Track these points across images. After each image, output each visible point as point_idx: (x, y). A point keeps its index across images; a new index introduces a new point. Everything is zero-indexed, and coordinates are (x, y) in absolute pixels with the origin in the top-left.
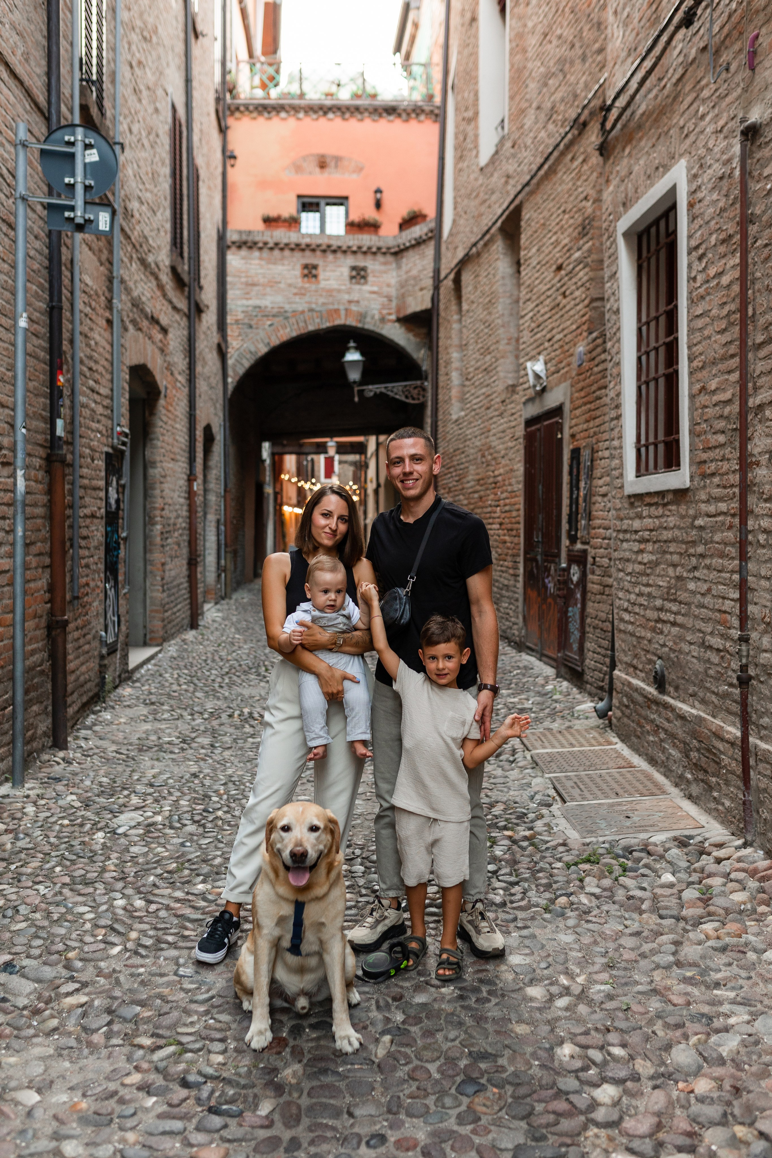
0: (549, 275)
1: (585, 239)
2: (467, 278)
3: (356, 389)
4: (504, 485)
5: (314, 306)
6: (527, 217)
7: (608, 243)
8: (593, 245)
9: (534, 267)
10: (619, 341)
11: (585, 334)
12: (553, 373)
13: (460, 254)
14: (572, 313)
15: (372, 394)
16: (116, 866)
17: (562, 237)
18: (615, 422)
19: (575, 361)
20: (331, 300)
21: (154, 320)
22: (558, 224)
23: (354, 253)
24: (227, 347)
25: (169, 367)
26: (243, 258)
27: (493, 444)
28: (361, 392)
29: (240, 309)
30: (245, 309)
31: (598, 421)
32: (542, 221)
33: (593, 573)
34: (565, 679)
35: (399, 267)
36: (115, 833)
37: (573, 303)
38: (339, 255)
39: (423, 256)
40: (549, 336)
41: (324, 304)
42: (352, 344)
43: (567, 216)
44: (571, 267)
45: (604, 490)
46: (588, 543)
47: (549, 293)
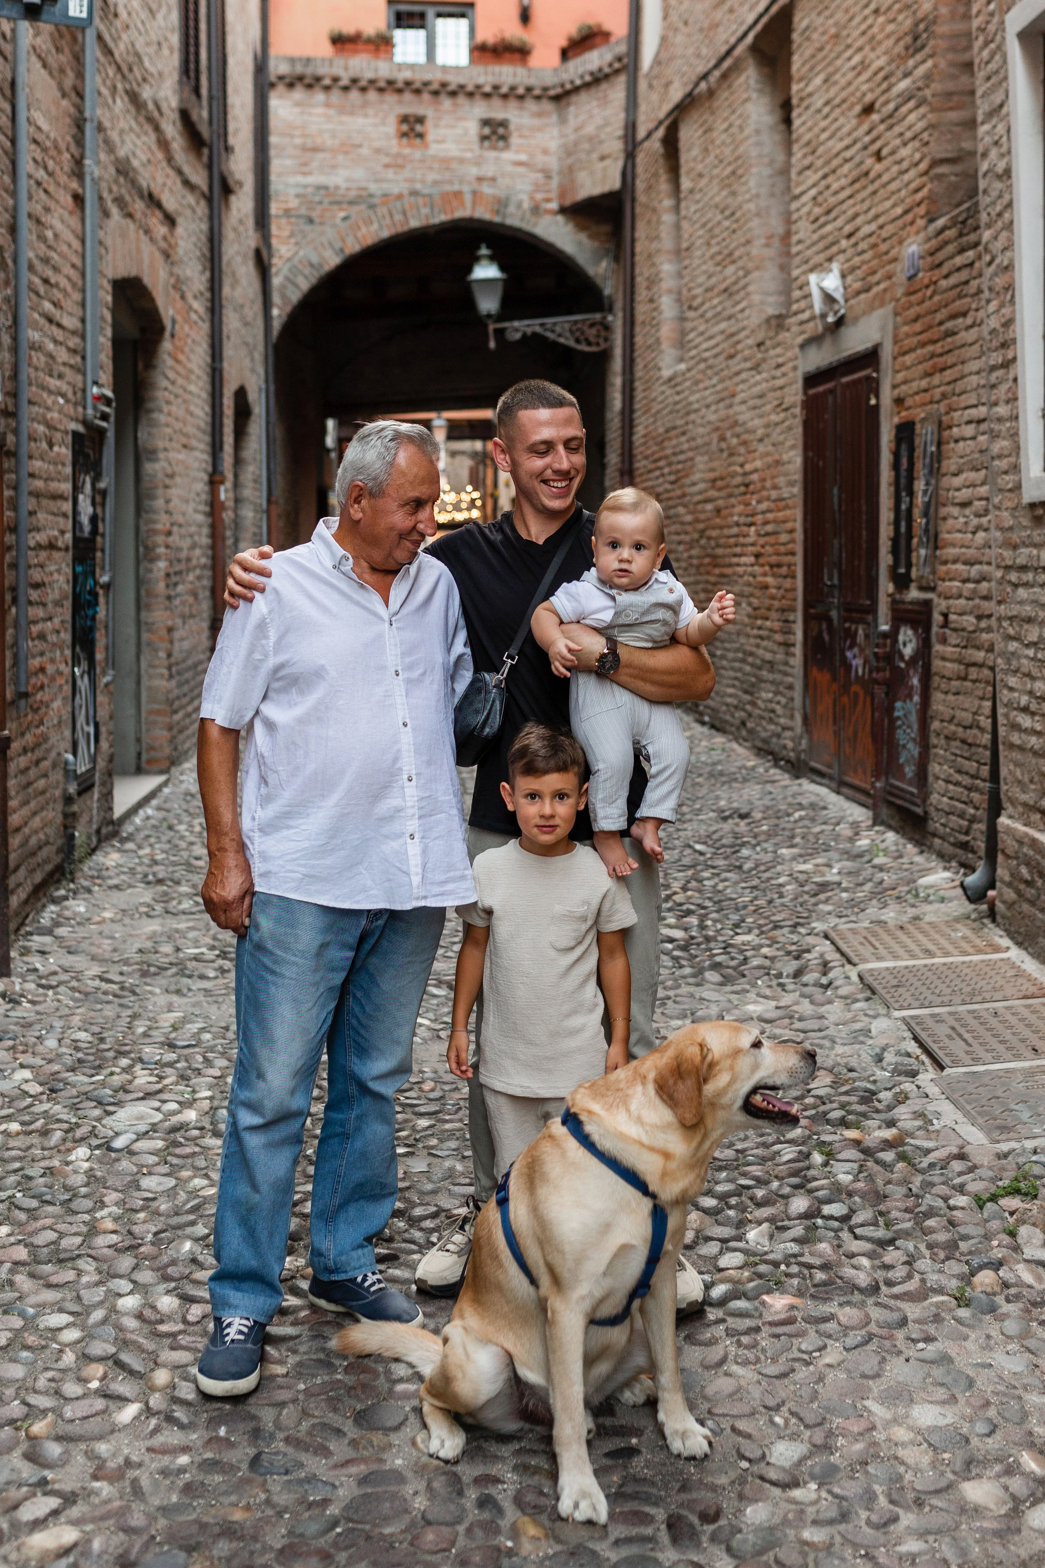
0: (848, 122)
1: (919, 57)
2: (688, 134)
3: (491, 327)
4: (764, 488)
5: (418, 186)
6: (804, 24)
7: (985, 54)
8: (935, 66)
9: (819, 111)
10: (1009, 226)
11: (921, 222)
12: (858, 293)
13: (676, 94)
14: (893, 186)
15: (518, 336)
16: (116, 1219)
17: (872, 55)
18: (1000, 373)
19: (901, 271)
20: (447, 175)
21: (153, 201)
22: (864, 33)
23: (487, 96)
24: (270, 256)
25: (178, 285)
26: (297, 104)
27: (741, 418)
28: (500, 333)
29: (292, 191)
30: (301, 191)
31: (948, 375)
32: (833, 31)
33: (944, 641)
34: (891, 828)
35: (563, 121)
36: (110, 1149)
37: (895, 169)
38: (461, 99)
39: (605, 102)
40: (848, 229)
41: (436, 183)
42: (484, 251)
43: (881, 19)
44: (891, 106)
45: (964, 494)
46: (933, 589)
47: (848, 154)
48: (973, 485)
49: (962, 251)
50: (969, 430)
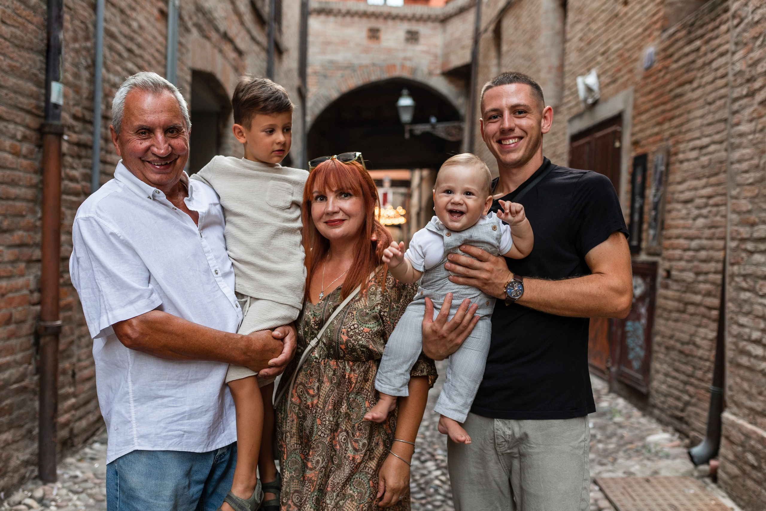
3: (407, 128)
5: (376, 61)
11: (657, 33)
12: (608, 85)
14: (637, 17)
15: (420, 132)
19: (640, 67)
20: (389, 57)
21: (227, 38)
23: (410, 19)
24: (307, 92)
26: (322, 22)
29: (318, 63)
30: (322, 63)
31: (676, 122)
33: (666, 287)
34: (620, 395)
37: (638, 6)
38: (397, 21)
39: (464, 21)
40: (602, 50)
41: (384, 60)
45: (687, 195)
46: (658, 255)
47: (604, 8)
48: (696, 189)
49: (690, 42)
50: (693, 154)
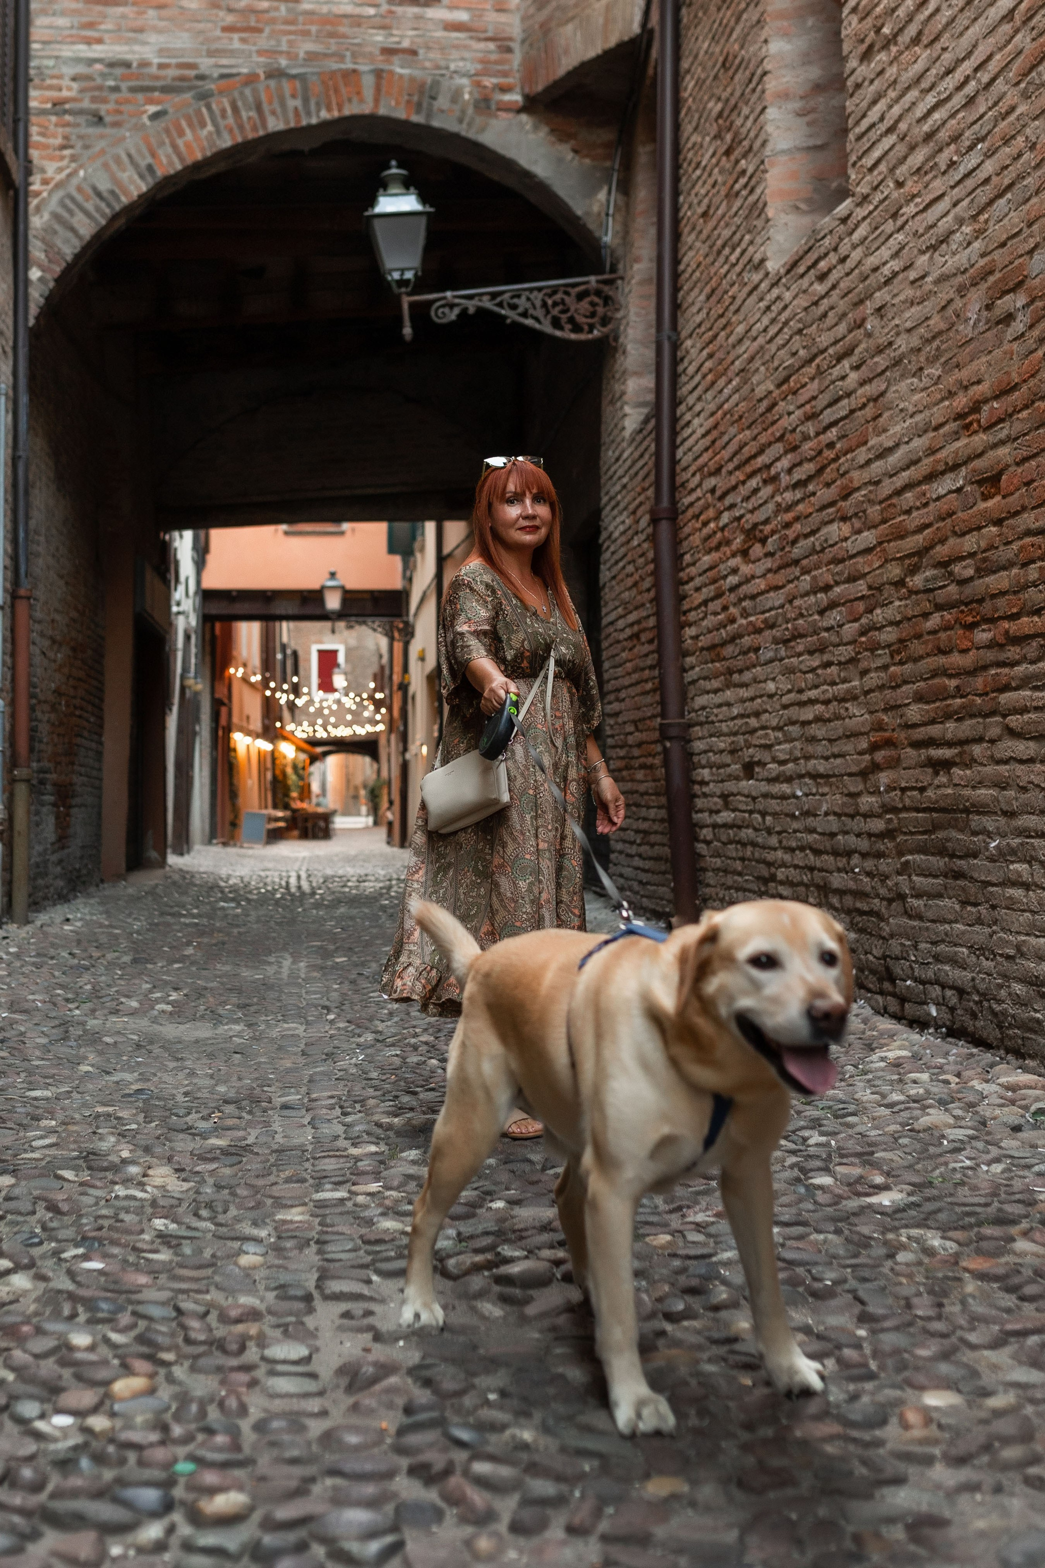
3: (406, 301)
5: (283, 62)
15: (453, 315)
20: (333, 45)
24: (28, 172)
28: (420, 312)
29: (69, 71)
30: (81, 69)
41: (312, 57)
42: (395, 171)
